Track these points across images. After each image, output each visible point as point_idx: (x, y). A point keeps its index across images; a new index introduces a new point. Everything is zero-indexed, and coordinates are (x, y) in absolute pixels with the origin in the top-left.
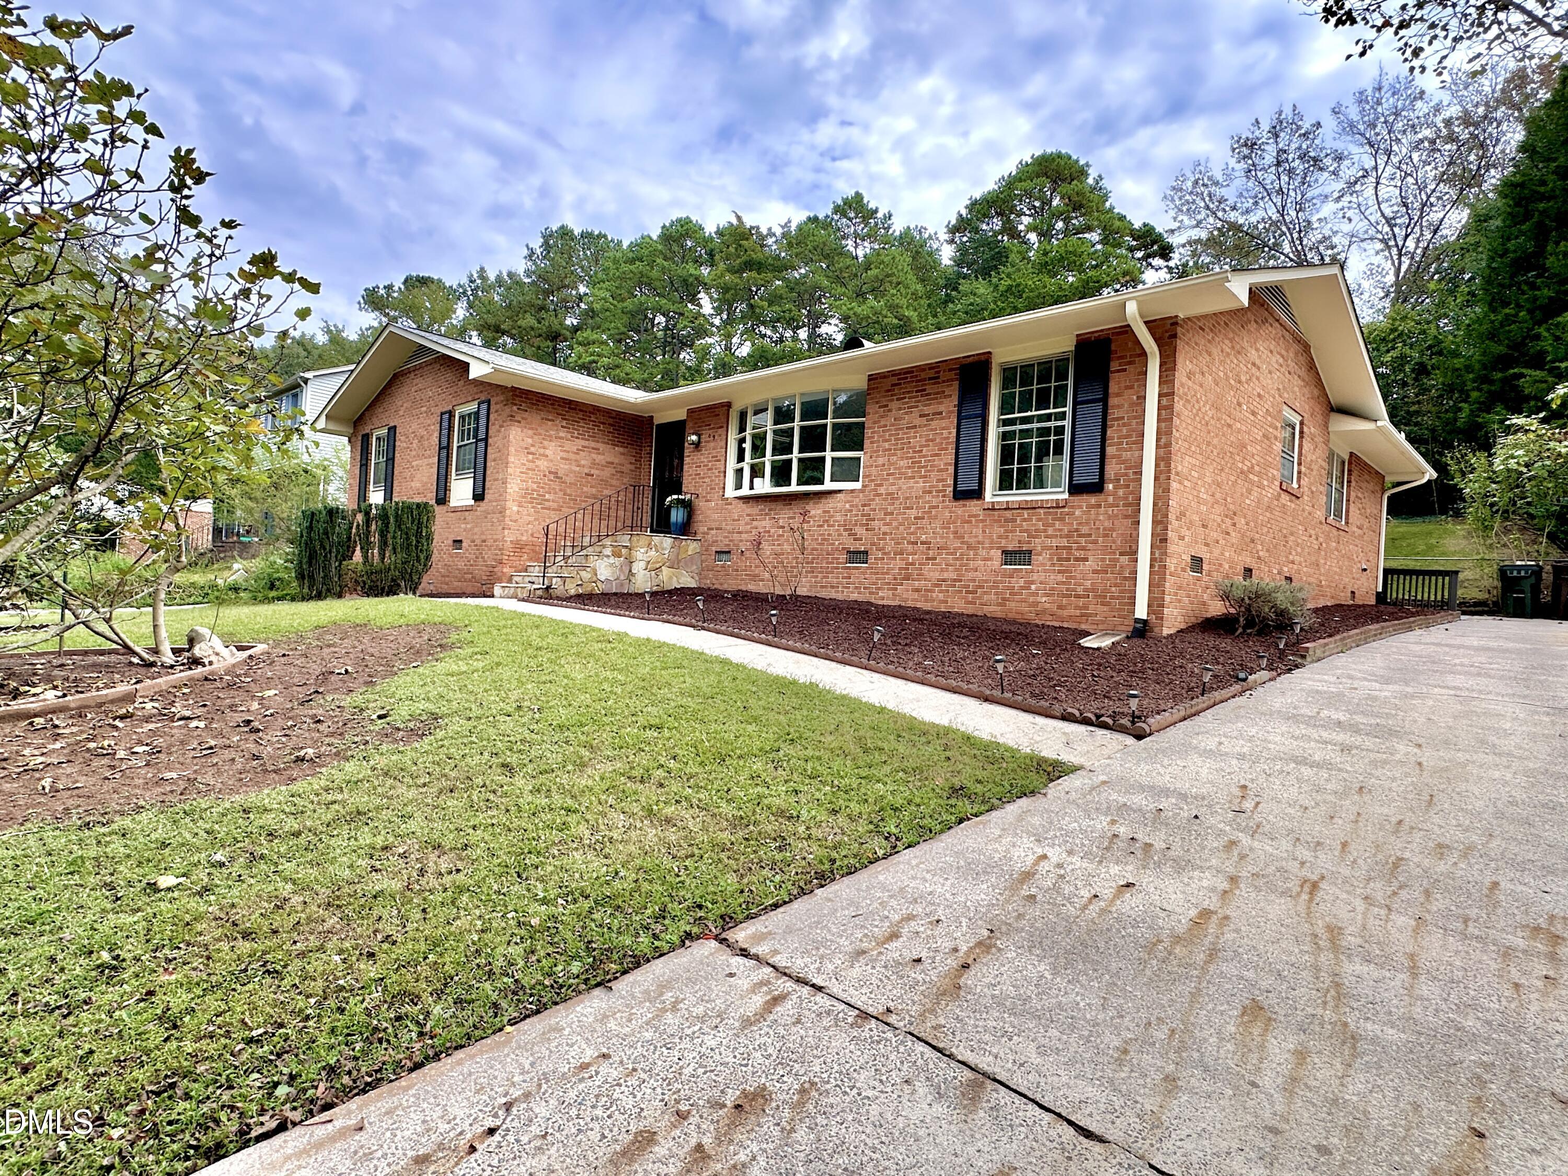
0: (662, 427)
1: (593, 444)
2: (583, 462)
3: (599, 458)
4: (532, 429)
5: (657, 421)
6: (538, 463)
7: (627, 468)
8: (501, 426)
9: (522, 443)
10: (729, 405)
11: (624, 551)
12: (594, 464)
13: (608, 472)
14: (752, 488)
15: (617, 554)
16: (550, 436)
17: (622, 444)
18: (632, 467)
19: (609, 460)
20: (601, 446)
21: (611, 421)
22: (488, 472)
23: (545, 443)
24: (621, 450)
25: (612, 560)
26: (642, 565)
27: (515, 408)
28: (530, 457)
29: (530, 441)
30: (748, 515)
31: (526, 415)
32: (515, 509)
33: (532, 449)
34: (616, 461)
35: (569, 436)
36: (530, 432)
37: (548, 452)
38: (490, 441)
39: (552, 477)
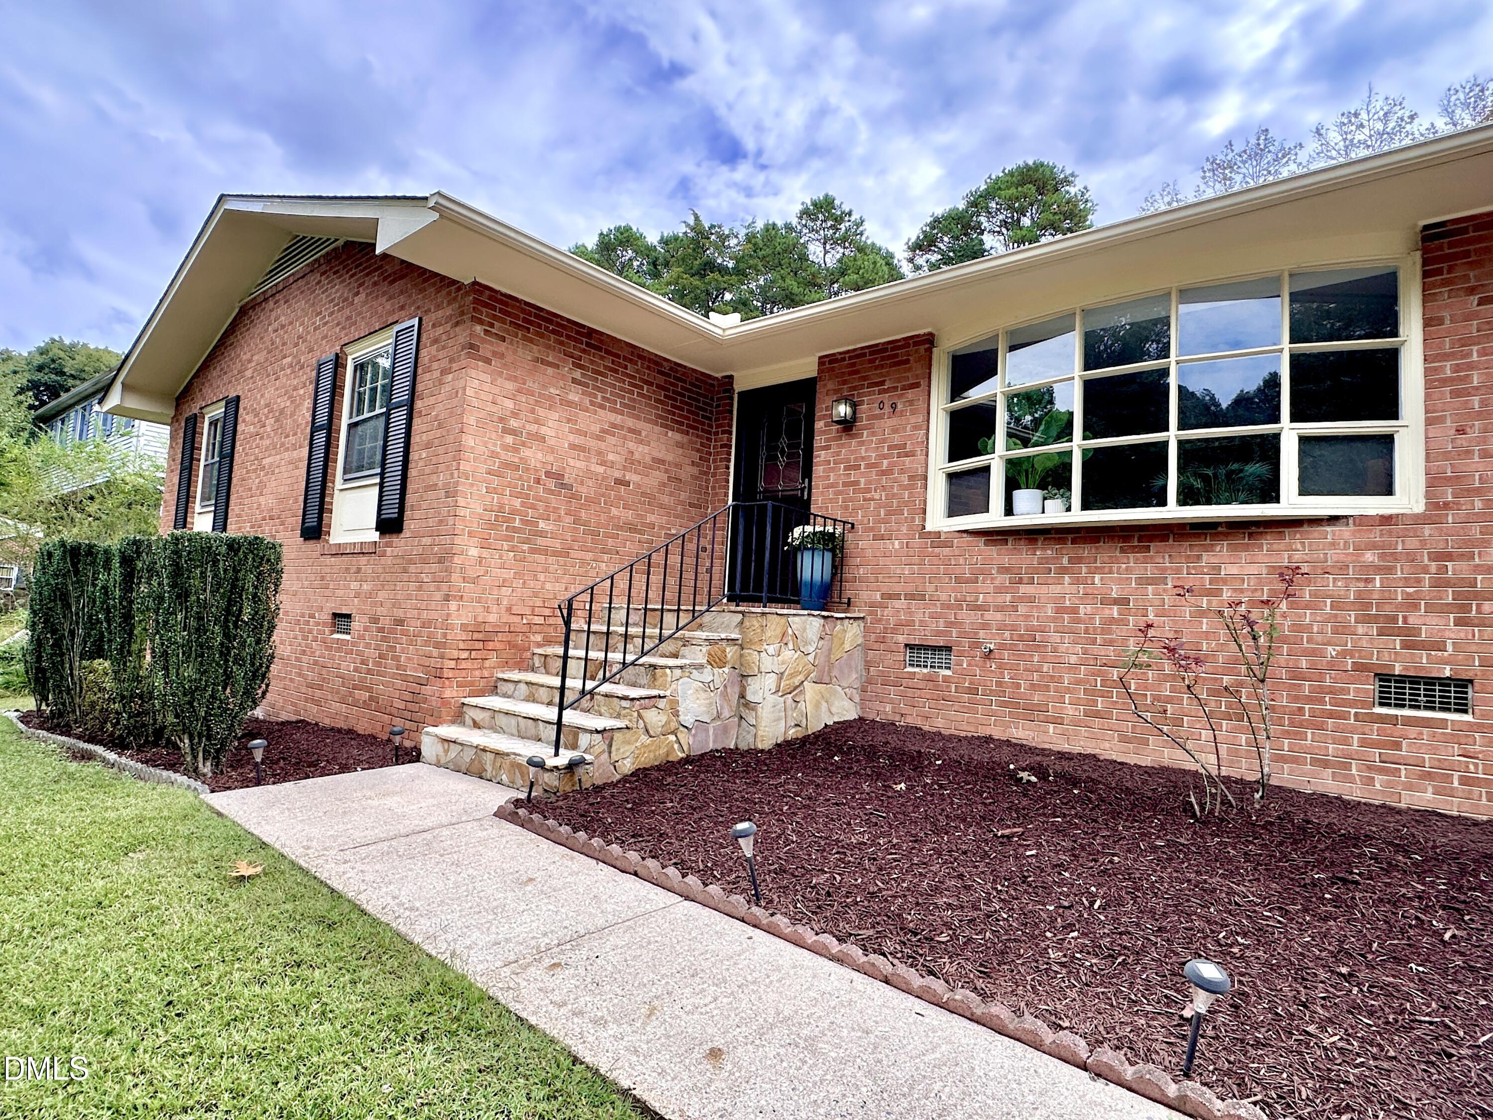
0: (750, 397)
1: (630, 422)
2: (611, 457)
3: (641, 451)
4: (515, 379)
5: (739, 386)
6: (526, 453)
7: (688, 472)
8: (444, 372)
9: (490, 408)
10: (929, 341)
11: (731, 652)
12: (630, 462)
13: (657, 476)
14: (1009, 511)
15: (716, 661)
16: (550, 398)
17: (677, 425)
18: (695, 471)
19: (656, 454)
20: (645, 427)
21: (661, 379)
22: (412, 473)
23: (541, 412)
24: (678, 437)
25: (707, 675)
26: (770, 681)
27: (479, 329)
28: (509, 439)
29: (509, 404)
30: (1003, 570)
31: (502, 347)
32: (474, 552)
33: (514, 423)
34: (670, 458)
35: (587, 401)
36: (510, 386)
37: (544, 430)
38: (419, 404)
39: (551, 484)
